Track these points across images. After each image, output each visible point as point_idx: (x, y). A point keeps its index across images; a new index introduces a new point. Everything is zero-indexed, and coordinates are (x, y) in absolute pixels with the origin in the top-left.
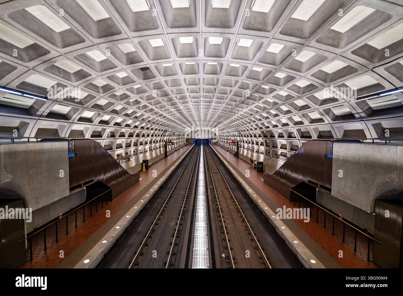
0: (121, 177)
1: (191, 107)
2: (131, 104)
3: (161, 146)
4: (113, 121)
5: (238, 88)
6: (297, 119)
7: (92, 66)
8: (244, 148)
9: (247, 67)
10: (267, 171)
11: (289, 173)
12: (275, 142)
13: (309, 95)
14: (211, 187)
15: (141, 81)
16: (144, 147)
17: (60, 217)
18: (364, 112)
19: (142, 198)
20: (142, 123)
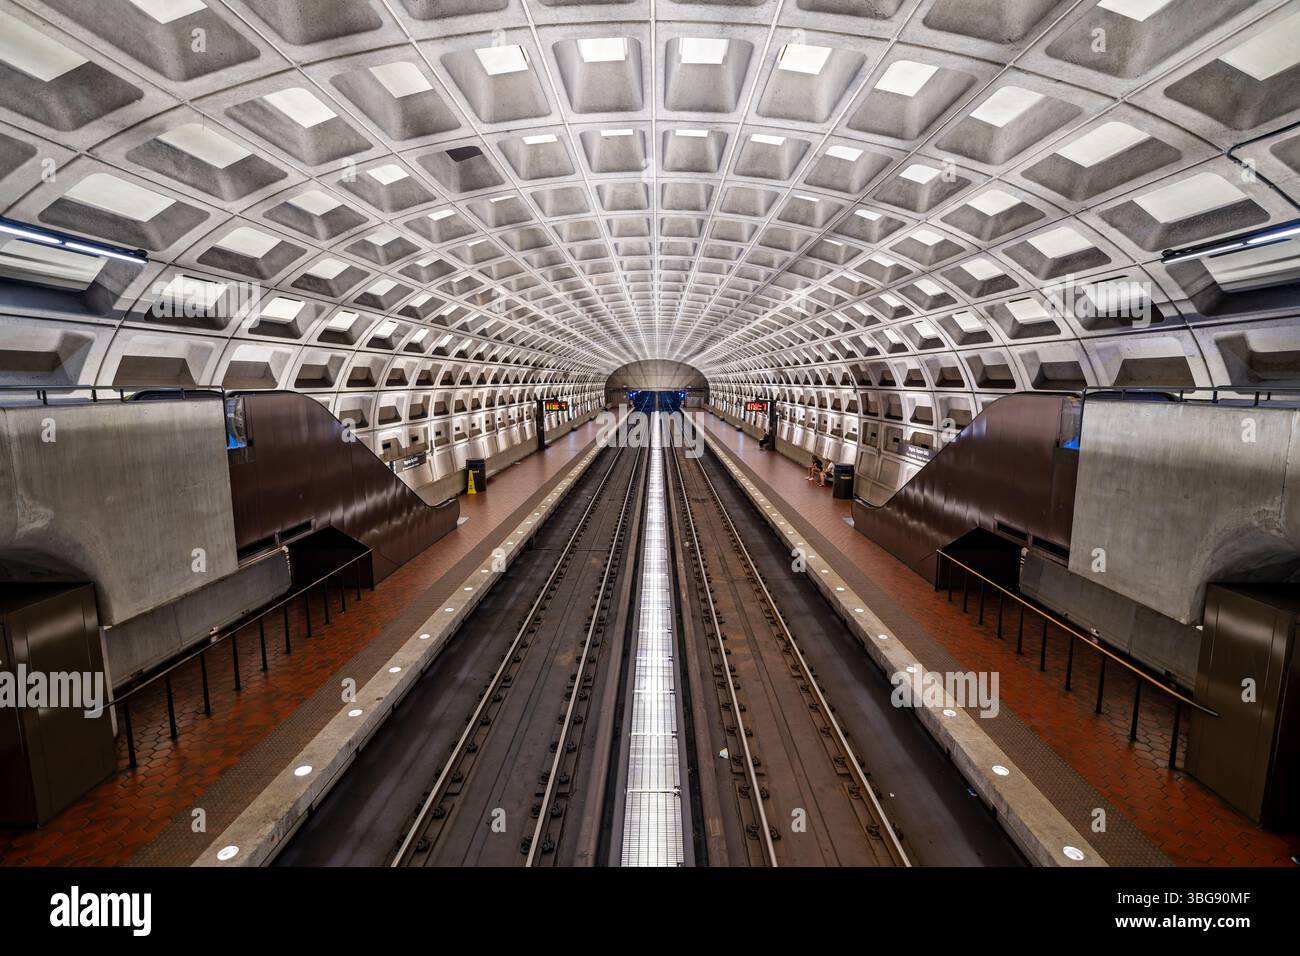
0: (400, 515)
1: (622, 283)
2: (424, 274)
3: (525, 415)
4: (366, 333)
5: (779, 219)
6: (969, 323)
7: (287, 146)
8: (792, 420)
9: (809, 145)
10: (866, 495)
11: (937, 500)
12: (893, 402)
13: (1014, 243)
14: (687, 544)
15: (454, 196)
16: (470, 419)
17: (214, 640)
18: (1191, 298)
19: (469, 579)
20: (460, 339)
